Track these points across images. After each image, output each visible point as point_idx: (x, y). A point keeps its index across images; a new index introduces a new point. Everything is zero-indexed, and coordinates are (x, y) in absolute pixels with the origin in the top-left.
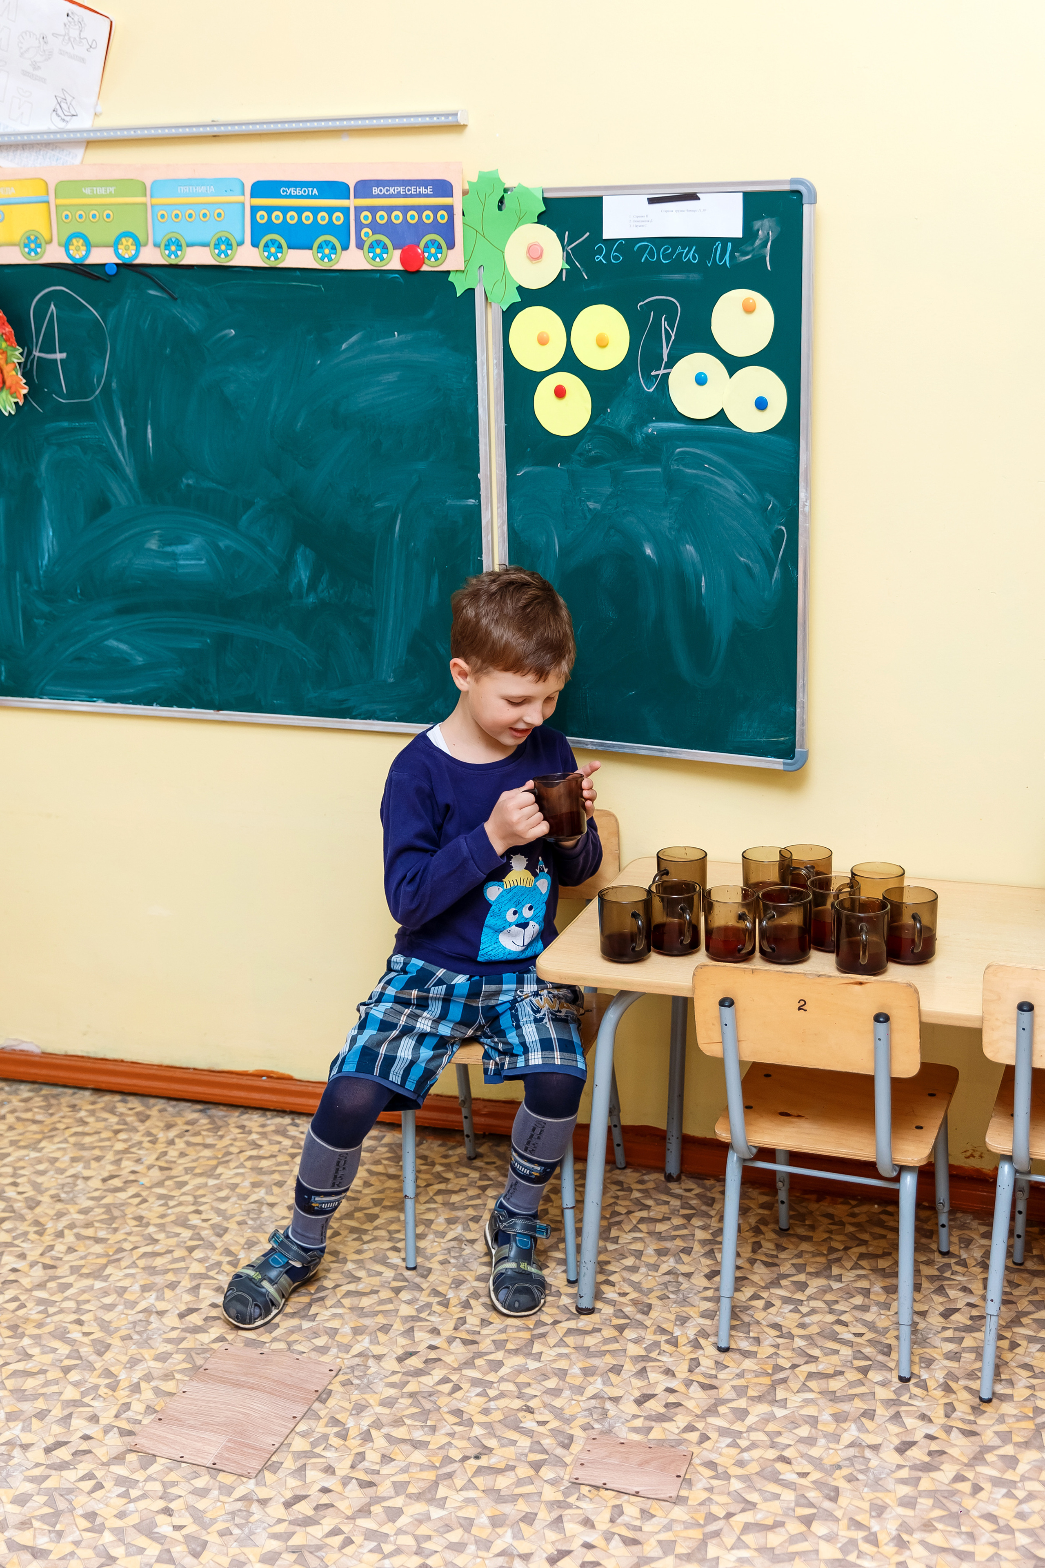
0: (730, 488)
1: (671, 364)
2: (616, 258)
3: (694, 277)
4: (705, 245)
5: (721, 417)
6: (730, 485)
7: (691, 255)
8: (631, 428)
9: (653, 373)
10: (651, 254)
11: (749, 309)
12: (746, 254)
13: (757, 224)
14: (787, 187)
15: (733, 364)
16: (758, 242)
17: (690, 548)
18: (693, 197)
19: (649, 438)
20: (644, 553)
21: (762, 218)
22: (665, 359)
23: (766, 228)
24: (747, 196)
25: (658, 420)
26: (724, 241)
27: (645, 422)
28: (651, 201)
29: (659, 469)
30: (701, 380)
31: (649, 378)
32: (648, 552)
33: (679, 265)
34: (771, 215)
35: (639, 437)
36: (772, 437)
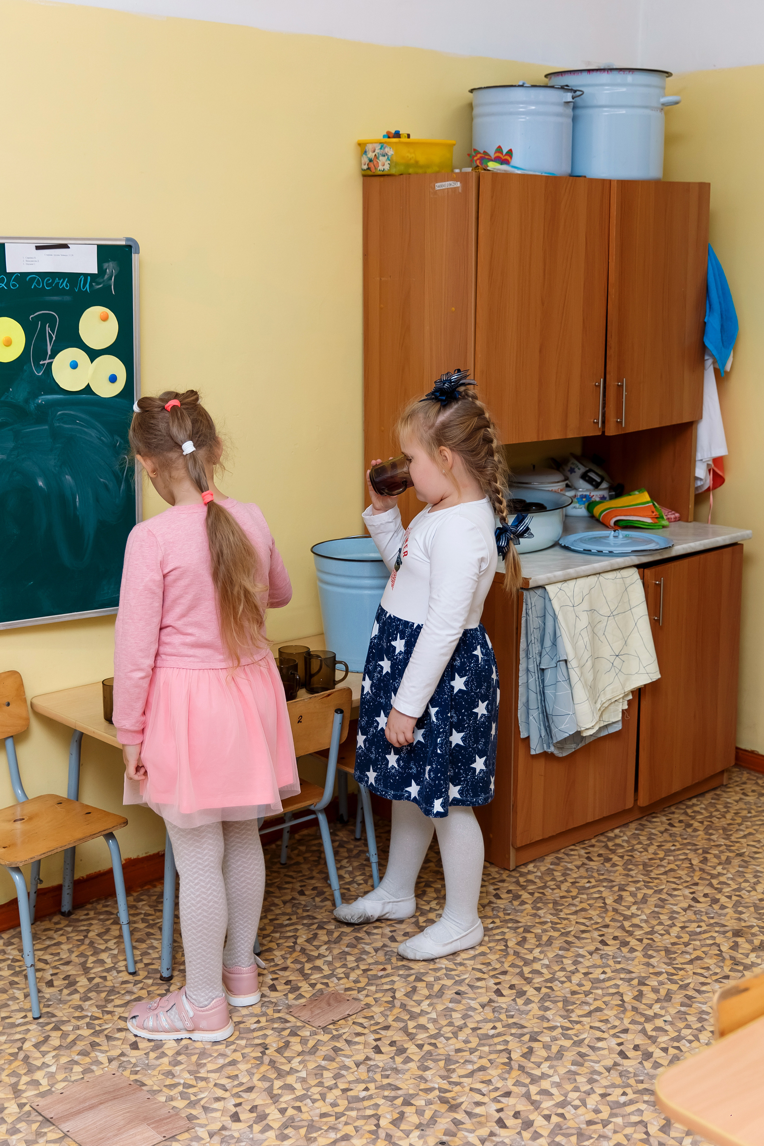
0: (93, 435)
1: (53, 356)
2: (14, 285)
3: (67, 298)
4: (73, 277)
5: (88, 389)
6: (93, 433)
7: (64, 284)
8: (27, 401)
9: (41, 363)
10: (38, 283)
11: (105, 319)
12: (100, 284)
13: (106, 265)
14: (123, 243)
15: (93, 354)
16: (106, 277)
17: (68, 477)
18: (65, 246)
19: (39, 406)
20: (37, 485)
21: (108, 261)
22: (49, 353)
23: (111, 268)
24: (99, 247)
25: (45, 394)
26: (86, 275)
27: (36, 396)
28: (38, 248)
29: (46, 427)
30: (74, 365)
31: (38, 367)
32: (41, 484)
33: (57, 291)
34: (113, 260)
35: (32, 407)
36: (118, 400)
